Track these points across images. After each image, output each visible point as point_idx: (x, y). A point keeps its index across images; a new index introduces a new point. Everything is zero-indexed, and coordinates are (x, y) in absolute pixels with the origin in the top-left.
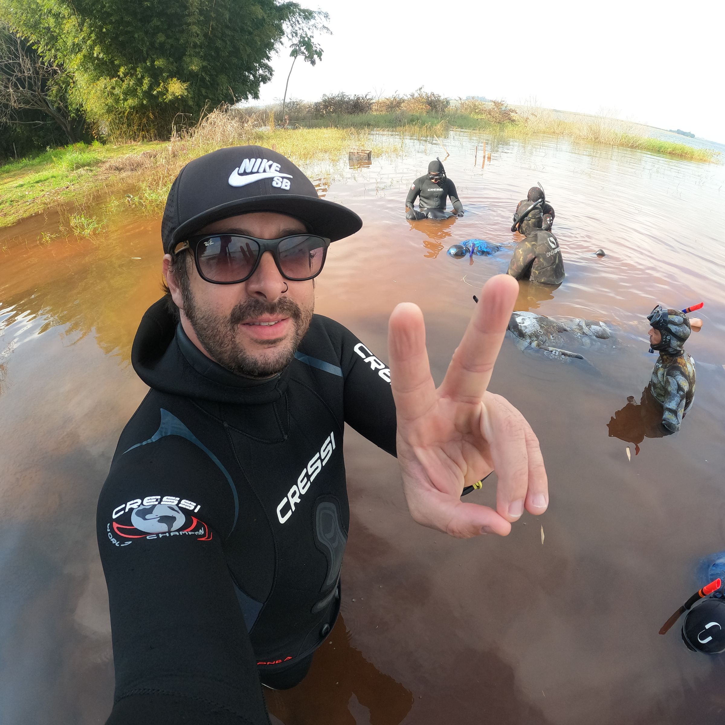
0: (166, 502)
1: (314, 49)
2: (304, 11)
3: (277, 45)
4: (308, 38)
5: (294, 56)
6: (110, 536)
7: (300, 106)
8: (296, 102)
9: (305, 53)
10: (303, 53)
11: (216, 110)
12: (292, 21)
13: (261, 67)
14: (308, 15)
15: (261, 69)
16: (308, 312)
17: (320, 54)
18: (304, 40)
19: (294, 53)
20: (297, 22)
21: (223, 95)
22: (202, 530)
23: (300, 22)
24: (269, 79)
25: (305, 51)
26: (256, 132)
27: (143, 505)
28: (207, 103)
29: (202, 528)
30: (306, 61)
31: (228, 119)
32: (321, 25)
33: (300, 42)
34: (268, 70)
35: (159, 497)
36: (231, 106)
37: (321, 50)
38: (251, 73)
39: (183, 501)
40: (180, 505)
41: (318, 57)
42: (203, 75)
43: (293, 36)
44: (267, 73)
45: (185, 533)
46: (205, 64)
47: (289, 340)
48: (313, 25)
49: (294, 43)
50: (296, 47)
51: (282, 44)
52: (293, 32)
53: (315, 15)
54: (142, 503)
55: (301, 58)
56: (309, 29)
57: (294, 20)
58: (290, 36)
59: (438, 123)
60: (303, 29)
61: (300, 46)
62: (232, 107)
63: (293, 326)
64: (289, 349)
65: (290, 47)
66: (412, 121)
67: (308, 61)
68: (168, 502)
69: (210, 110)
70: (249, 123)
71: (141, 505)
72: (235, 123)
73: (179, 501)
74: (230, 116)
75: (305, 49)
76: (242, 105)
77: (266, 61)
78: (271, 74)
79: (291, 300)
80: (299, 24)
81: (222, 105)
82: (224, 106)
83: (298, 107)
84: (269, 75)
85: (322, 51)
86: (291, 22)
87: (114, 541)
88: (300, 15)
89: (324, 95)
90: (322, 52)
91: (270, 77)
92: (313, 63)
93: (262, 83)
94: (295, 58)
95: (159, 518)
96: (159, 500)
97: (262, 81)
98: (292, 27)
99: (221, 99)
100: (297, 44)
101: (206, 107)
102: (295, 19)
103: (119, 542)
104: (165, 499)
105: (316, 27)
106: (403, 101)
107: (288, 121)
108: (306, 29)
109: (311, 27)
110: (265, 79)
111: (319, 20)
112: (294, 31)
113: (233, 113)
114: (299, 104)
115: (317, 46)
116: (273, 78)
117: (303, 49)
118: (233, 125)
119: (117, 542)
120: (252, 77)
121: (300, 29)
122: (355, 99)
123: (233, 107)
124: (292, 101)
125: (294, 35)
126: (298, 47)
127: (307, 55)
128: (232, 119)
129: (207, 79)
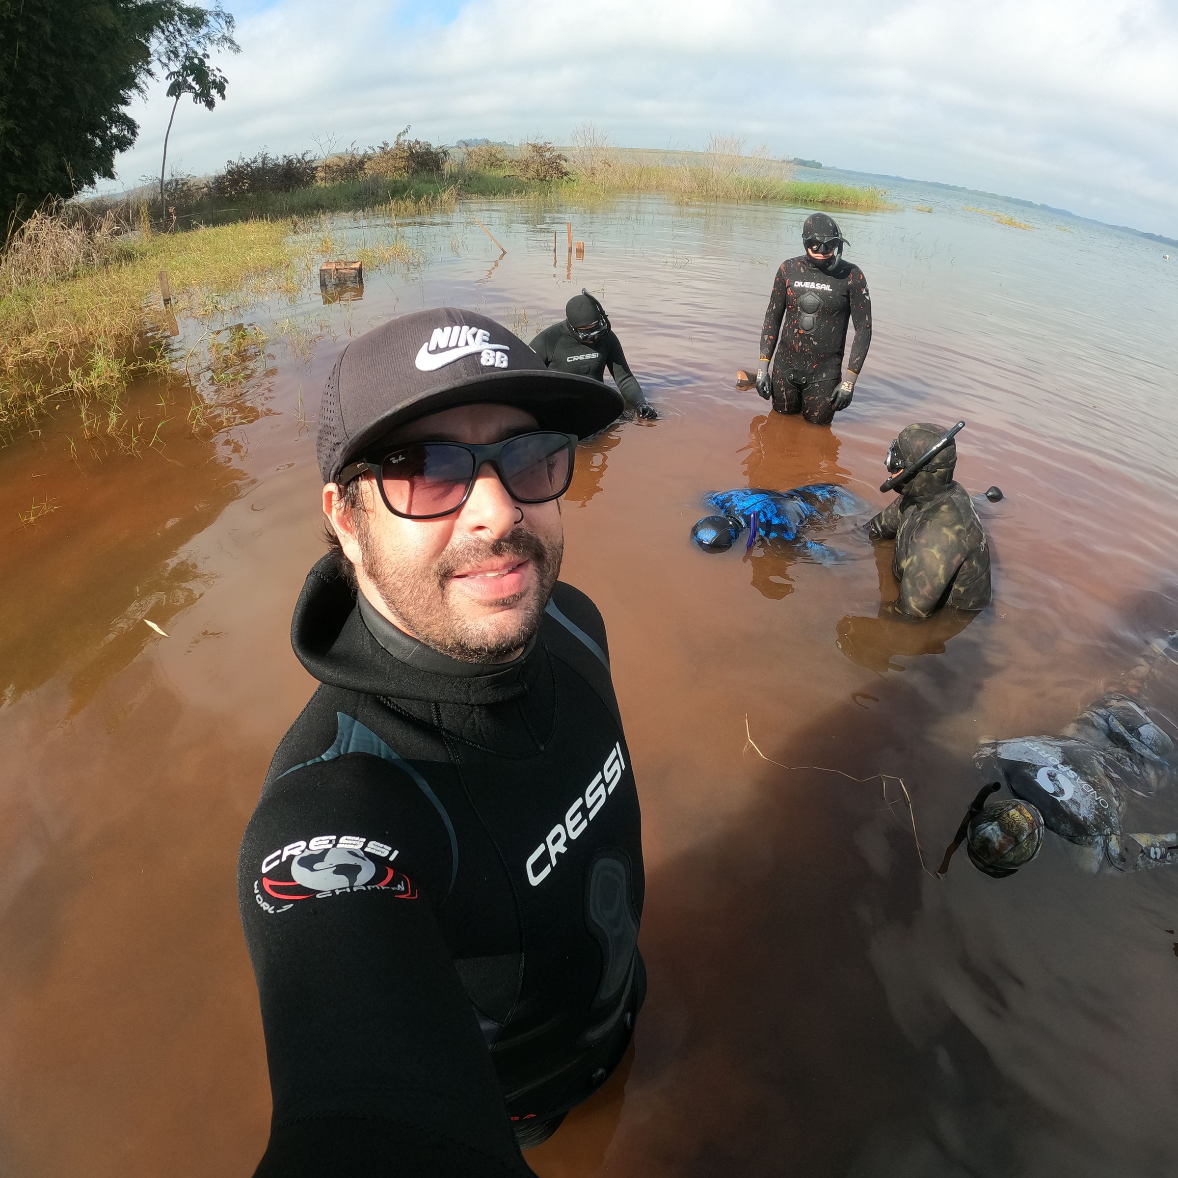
0: (345, 844)
1: (211, 78)
2: (189, 11)
3: (142, 79)
4: (200, 59)
5: (176, 95)
6: (260, 900)
7: (188, 187)
8: (182, 179)
9: (194, 88)
10: (191, 88)
11: (38, 212)
12: (169, 31)
13: (115, 122)
14: (196, 18)
15: (114, 125)
16: (556, 549)
17: (221, 87)
18: (193, 64)
19: (175, 90)
20: (177, 33)
21: (47, 180)
22: (401, 885)
23: (184, 32)
24: (131, 143)
25: (194, 84)
26: (117, 247)
27: (309, 849)
28: (20, 200)
29: (402, 882)
30: (196, 103)
31: (63, 227)
32: (220, 35)
33: (184, 67)
34: (128, 126)
35: (334, 837)
36: (65, 201)
37: (223, 81)
38: (97, 135)
39: (372, 844)
40: (366, 850)
41: (218, 93)
42: (8, 146)
43: (169, 59)
44: (126, 133)
45: (375, 887)
46: (10, 124)
47: (532, 596)
48: (204, 36)
49: (172, 71)
50: (178, 77)
51: (152, 75)
52: (171, 51)
53: (209, 18)
54: (307, 847)
55: (187, 97)
56: (198, 42)
57: (171, 28)
58: (164, 60)
59: (444, 191)
60: (186, 45)
61: (185, 75)
62: (67, 203)
63: (535, 574)
64: (533, 610)
65: (167, 78)
66: (398, 191)
67: (200, 102)
68: (348, 844)
69: (27, 214)
70: (104, 229)
71: (307, 850)
72: (76, 234)
73: (364, 843)
74: (63, 220)
75: (193, 80)
76: (86, 196)
77: (123, 109)
78: (134, 134)
79: (530, 533)
80: (181, 35)
81: (49, 201)
82: (53, 201)
83: (185, 188)
84: (129, 136)
85: (226, 80)
86: (167, 33)
87: (265, 906)
88: (181, 19)
89: (230, 162)
90: (225, 84)
91: (132, 138)
92: (210, 104)
93: (117, 152)
94: (178, 98)
95: (335, 868)
96: (334, 842)
97: (116, 146)
98: (169, 41)
99: (45, 189)
100: (179, 72)
101: (18, 208)
102: (174, 28)
103: (273, 907)
104: (343, 839)
105: (209, 39)
106: (367, 158)
107: (175, 218)
108: (192, 44)
109: (202, 40)
110: (123, 144)
111: (215, 26)
112: (171, 49)
113: (71, 213)
114: (186, 183)
115: (216, 72)
116: (138, 141)
117: (190, 79)
118: (73, 238)
119: (270, 907)
120: (98, 142)
121: (182, 44)
122: (285, 163)
123: (70, 202)
124: (174, 178)
125: (172, 56)
126: (181, 78)
127: (199, 92)
128: (70, 227)
129: (17, 153)
